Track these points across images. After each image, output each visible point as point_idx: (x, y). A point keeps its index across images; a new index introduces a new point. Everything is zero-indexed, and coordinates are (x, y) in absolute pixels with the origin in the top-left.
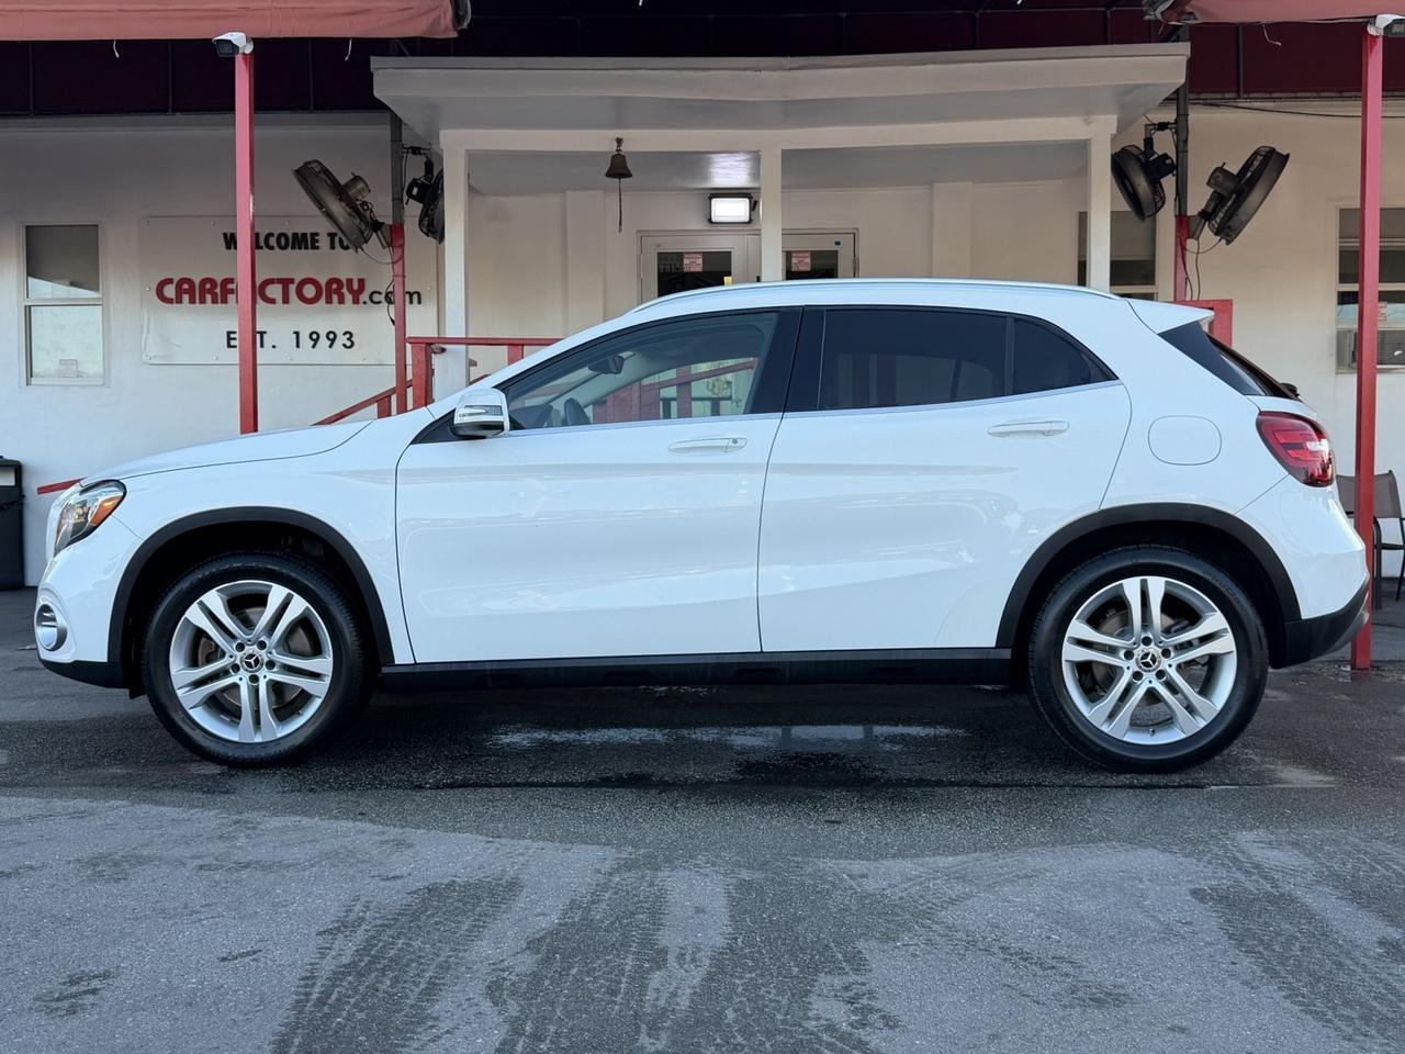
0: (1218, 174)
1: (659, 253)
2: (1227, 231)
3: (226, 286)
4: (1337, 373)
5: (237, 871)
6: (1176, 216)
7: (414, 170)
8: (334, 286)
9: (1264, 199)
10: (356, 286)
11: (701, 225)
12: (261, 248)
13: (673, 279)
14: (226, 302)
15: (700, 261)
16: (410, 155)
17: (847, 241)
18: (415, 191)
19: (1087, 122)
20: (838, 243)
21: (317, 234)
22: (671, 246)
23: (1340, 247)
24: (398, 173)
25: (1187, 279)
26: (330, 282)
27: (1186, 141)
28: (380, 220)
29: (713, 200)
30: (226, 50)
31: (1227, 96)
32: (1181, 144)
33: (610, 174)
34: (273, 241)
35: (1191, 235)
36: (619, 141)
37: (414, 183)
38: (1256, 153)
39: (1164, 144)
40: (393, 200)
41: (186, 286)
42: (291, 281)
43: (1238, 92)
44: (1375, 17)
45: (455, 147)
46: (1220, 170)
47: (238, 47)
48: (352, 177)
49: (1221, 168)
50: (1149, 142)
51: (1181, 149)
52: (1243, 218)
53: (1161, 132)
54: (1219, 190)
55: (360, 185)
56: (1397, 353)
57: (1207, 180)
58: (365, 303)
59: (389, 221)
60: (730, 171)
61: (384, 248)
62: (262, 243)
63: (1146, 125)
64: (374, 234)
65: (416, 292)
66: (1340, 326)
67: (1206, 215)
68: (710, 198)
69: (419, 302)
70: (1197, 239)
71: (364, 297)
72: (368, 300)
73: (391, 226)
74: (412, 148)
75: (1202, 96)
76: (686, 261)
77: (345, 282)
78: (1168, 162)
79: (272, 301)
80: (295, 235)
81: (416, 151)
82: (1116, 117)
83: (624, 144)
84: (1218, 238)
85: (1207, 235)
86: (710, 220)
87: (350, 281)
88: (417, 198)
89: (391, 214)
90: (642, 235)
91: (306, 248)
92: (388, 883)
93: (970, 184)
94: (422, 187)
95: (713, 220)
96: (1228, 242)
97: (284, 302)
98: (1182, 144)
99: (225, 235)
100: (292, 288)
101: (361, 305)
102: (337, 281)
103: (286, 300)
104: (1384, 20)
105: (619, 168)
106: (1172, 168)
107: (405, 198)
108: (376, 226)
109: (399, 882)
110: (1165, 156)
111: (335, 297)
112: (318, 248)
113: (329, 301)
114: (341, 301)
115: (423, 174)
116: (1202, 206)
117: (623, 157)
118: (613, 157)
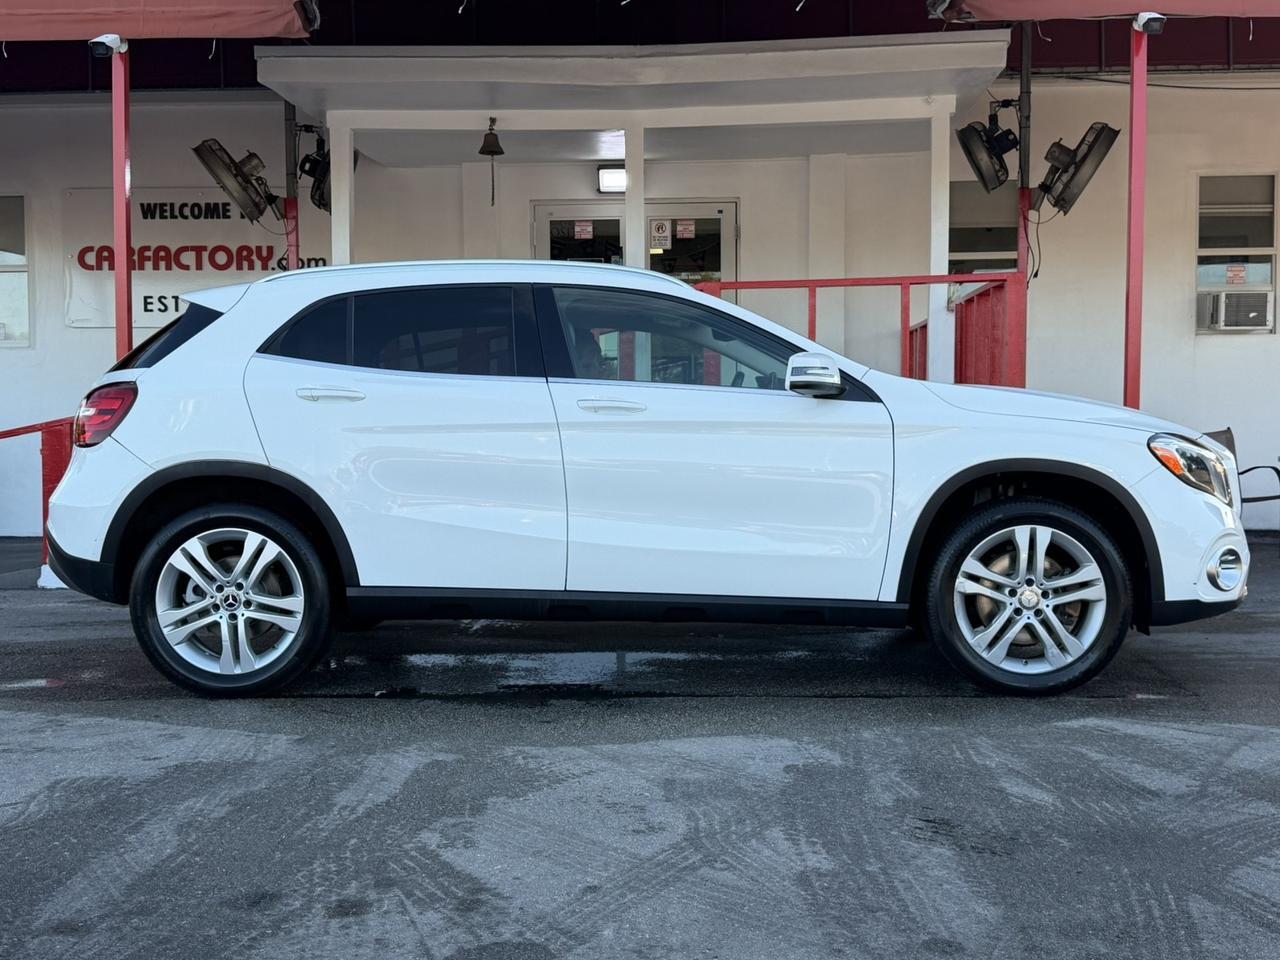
0: (1054, 149)
1: (551, 222)
2: (1063, 203)
3: (143, 253)
4: (1197, 335)
5: (32, 753)
6: (1018, 190)
7: (307, 146)
8: (245, 253)
9: (1094, 173)
10: (265, 253)
11: (592, 195)
12: (176, 217)
13: (565, 245)
14: (143, 269)
15: (590, 229)
16: (303, 134)
17: (729, 209)
18: (307, 166)
19: (928, 102)
20: (720, 212)
21: (228, 204)
22: (563, 214)
23: (1200, 213)
24: (292, 148)
25: (1029, 247)
26: (241, 249)
28: (275, 194)
29: (601, 171)
30: (101, 51)
31: (1090, 69)
32: (1024, 120)
33: (483, 151)
34: (187, 211)
35: (1032, 207)
36: (493, 121)
37: (307, 159)
38: (1091, 129)
39: (1008, 120)
40: (287, 175)
41: (106, 254)
42: (204, 248)
43: (1100, 66)
44: (1138, 14)
45: (342, 126)
46: (1058, 145)
47: (111, 49)
48: (248, 154)
49: (1058, 143)
50: (993, 119)
51: (1023, 125)
52: (1076, 191)
53: (1005, 109)
54: (1056, 164)
55: (255, 162)
56: (1252, 315)
57: (1045, 155)
58: (273, 269)
59: (282, 194)
60: (612, 145)
61: (278, 219)
62: (177, 213)
63: (992, 103)
64: (269, 207)
65: (320, 259)
66: (1200, 289)
67: (1045, 188)
68: (598, 170)
70: (1038, 210)
71: (273, 263)
72: (276, 266)
73: (285, 199)
74: (304, 126)
75: (1066, 70)
76: (577, 229)
77: (254, 249)
78: (1011, 137)
79: (187, 268)
80: (208, 205)
81: (308, 129)
82: (954, 96)
83: (497, 123)
84: (1056, 209)
85: (1047, 207)
86: (599, 190)
87: (259, 249)
88: (307, 173)
89: (285, 188)
90: (535, 204)
91: (218, 217)
92: (147, 762)
93: (845, 155)
94: (314, 163)
95: (602, 189)
96: (1065, 213)
97: (197, 269)
99: (142, 205)
100: (205, 255)
101: (270, 270)
102: (246, 248)
103: (199, 267)
105: (491, 146)
106: (1014, 144)
107: (299, 173)
108: (271, 199)
109: (157, 761)
110: (1009, 132)
111: (245, 264)
112: (229, 217)
113: (240, 267)
114: (251, 267)
115: (316, 150)
116: (1041, 179)
117: (495, 135)
118: (486, 135)
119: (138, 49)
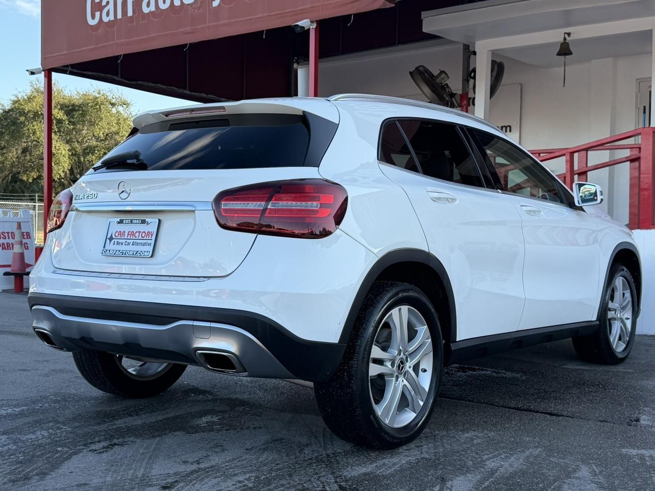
24: (465, 66)
28: (454, 92)
30: (298, 29)
33: (559, 54)
36: (565, 35)
48: (440, 72)
55: (443, 75)
59: (459, 92)
64: (451, 100)
69: (510, 131)
73: (461, 95)
88: (472, 78)
89: (461, 88)
90: (640, 81)
105: (565, 50)
108: (452, 96)
117: (568, 44)
118: (562, 44)
119: (324, 25)
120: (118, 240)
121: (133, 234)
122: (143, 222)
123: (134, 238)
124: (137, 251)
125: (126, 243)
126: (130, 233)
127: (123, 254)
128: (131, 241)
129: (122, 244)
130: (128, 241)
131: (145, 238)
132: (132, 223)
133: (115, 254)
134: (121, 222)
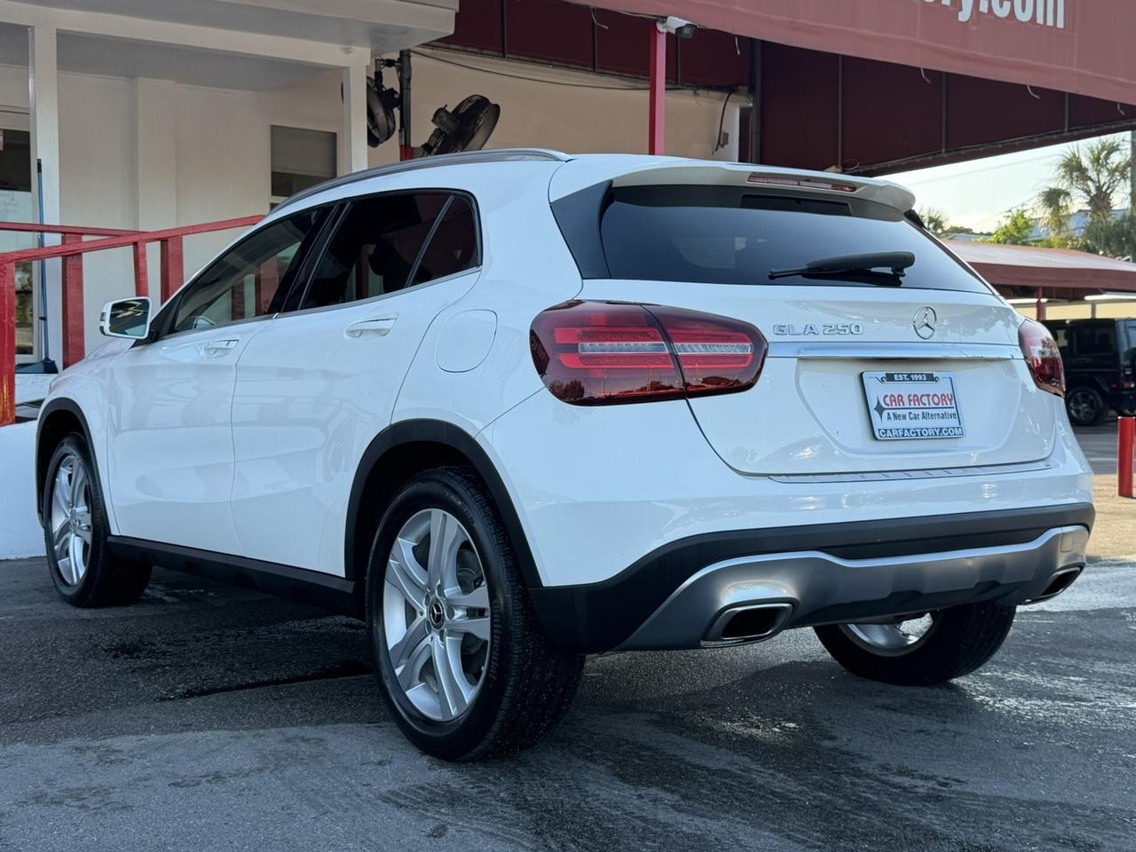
0: (440, 113)
6: (401, 146)
9: (485, 142)
19: (348, 51)
27: (409, 80)
32: (405, 82)
38: (469, 100)
44: (666, 18)
46: (442, 110)
49: (444, 109)
50: (379, 75)
51: (405, 86)
53: (388, 68)
54: (443, 128)
57: (432, 117)
63: (377, 60)
67: (429, 148)
78: (394, 96)
82: (369, 50)
93: (173, 82)
98: (405, 80)
104: (675, 23)
106: (398, 102)
110: (392, 91)
120: (894, 411)
121: (917, 399)
122: (931, 378)
123: (922, 406)
124: (941, 429)
125: (912, 416)
126: (911, 398)
127: (919, 435)
128: (920, 412)
129: (904, 417)
130: (913, 411)
131: (940, 406)
132: (911, 380)
133: (903, 436)
134: (890, 378)
